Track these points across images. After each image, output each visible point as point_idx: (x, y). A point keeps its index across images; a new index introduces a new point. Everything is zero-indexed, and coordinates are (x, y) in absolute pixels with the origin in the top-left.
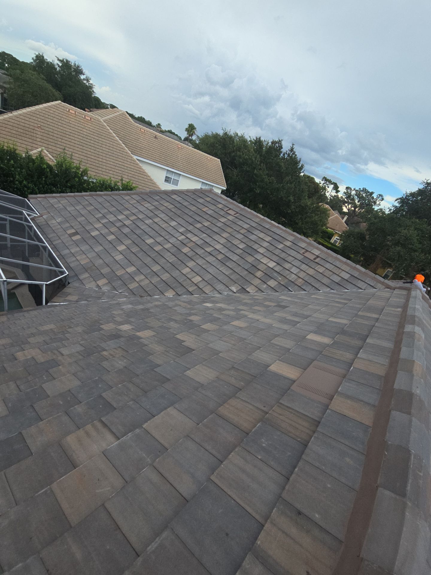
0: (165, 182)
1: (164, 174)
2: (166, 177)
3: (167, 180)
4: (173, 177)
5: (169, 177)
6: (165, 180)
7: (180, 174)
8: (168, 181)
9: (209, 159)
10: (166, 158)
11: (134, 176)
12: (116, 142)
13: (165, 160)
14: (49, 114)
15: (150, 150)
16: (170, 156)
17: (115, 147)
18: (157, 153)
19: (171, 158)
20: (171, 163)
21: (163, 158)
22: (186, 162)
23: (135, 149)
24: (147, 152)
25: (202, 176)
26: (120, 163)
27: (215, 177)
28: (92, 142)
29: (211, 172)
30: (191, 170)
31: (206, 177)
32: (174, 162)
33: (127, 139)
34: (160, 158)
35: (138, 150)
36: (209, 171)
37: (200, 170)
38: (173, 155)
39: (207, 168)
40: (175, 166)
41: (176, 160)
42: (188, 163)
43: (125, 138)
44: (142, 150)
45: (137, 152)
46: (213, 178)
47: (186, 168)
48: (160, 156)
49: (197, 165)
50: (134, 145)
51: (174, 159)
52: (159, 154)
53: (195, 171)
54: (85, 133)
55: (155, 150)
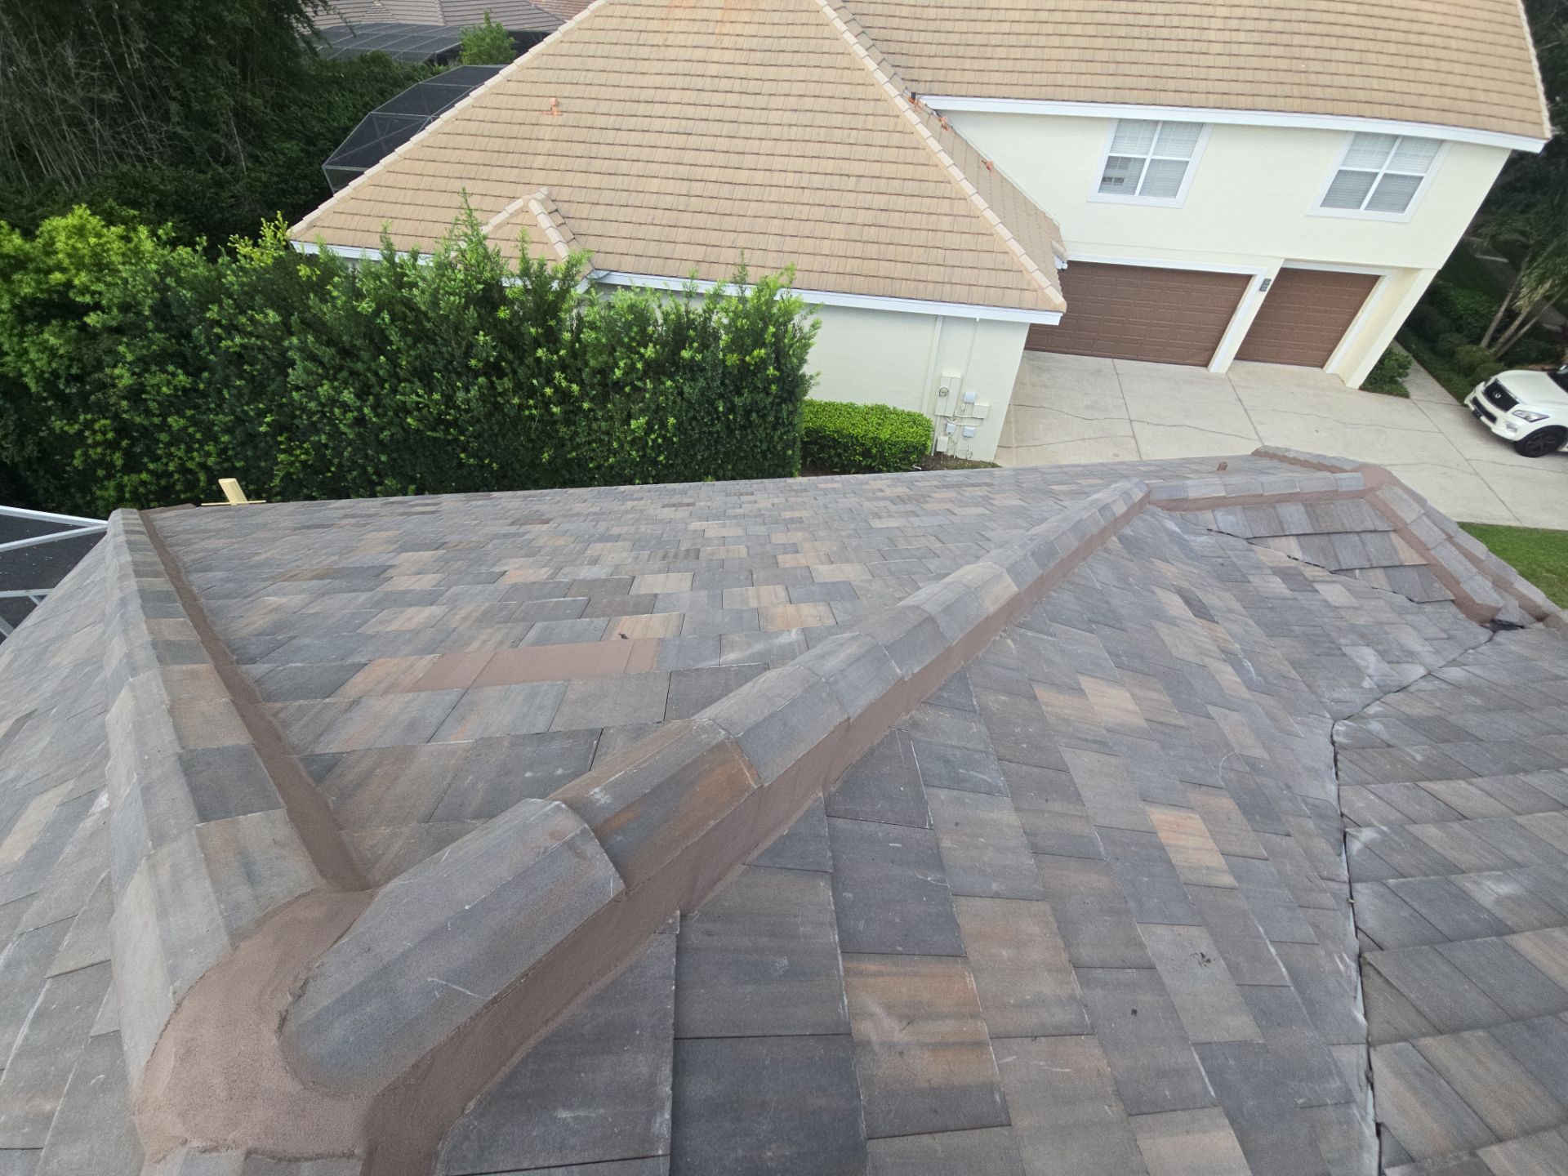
0: (1100, 190)
1: (1099, 151)
2: (1112, 162)
3: (1117, 175)
4: (1146, 150)
5: (1126, 161)
6: (1104, 180)
7: (1200, 125)
8: (1120, 180)
10: (1120, 56)
11: (883, 218)
12: (841, 61)
13: (1112, 68)
14: (601, 36)
15: (1034, 41)
16: (1152, 32)
17: (828, 90)
18: (1070, 41)
19: (1158, 45)
20: (1151, 70)
21: (1104, 55)
22: (1256, 37)
23: (951, 63)
24: (1018, 53)
25: (1361, 95)
26: (830, 166)
27: (1469, 82)
28: (732, 99)
29: (1441, 53)
30: (1283, 77)
31: (1390, 98)
32: (1173, 59)
33: (922, 25)
34: (1083, 67)
35: (967, 64)
36: (1423, 51)
37: (1355, 56)
38: (1175, 21)
39: (1413, 38)
40: (1172, 84)
41: (1189, 46)
42: (1269, 38)
43: (917, 24)
44: (989, 52)
45: (958, 76)
46: (1448, 91)
47: (1249, 75)
48: (1088, 55)
49: (1337, 30)
50: (955, 38)
51: (1173, 46)
52: (1084, 42)
53: (1313, 78)
54: (713, 69)
55: (1064, 29)
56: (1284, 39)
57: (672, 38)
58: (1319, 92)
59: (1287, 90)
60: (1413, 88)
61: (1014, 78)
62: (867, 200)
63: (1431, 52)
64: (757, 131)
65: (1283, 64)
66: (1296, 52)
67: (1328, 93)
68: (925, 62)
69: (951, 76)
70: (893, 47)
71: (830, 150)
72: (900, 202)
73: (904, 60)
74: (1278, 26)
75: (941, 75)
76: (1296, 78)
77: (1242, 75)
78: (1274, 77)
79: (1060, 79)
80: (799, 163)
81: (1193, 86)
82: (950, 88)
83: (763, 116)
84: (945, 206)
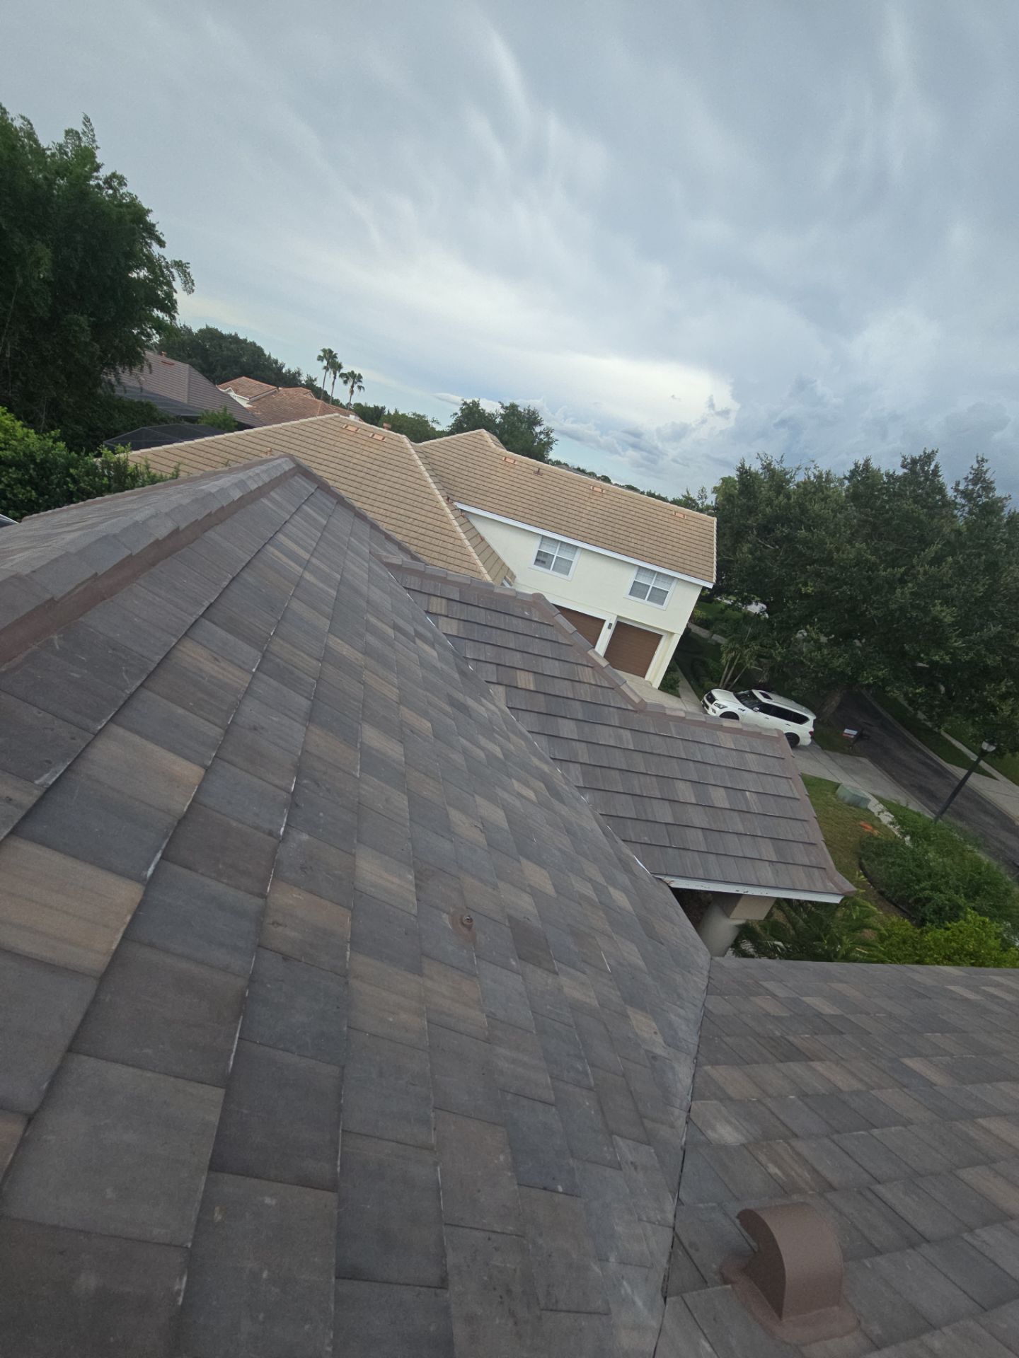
0: (535, 564)
1: (533, 547)
2: (539, 553)
3: (542, 559)
4: (555, 552)
5: (546, 555)
6: (537, 560)
7: (577, 547)
8: (544, 562)
9: (682, 516)
10: (544, 511)
11: (422, 537)
12: (417, 475)
13: (540, 515)
14: (303, 433)
15: (508, 496)
16: (559, 507)
17: (407, 483)
18: (524, 501)
19: (560, 512)
20: (556, 520)
21: (538, 510)
22: (601, 521)
23: (471, 493)
24: (501, 498)
25: (639, 552)
26: (402, 512)
27: (684, 556)
28: (362, 474)
29: (675, 544)
30: (609, 537)
31: (650, 555)
32: (566, 519)
33: (461, 476)
34: (528, 511)
35: (478, 496)
36: (667, 542)
37: (639, 537)
38: (569, 506)
39: (664, 536)
40: (564, 528)
41: (573, 517)
42: (606, 522)
43: (458, 475)
44: (488, 494)
45: (472, 499)
46: (675, 558)
47: (596, 533)
48: (531, 507)
49: (634, 527)
50: (474, 485)
51: (567, 514)
52: (531, 503)
53: (620, 541)
54: (355, 461)
55: (522, 495)
56: (612, 524)
57: (337, 444)
58: (622, 546)
59: (610, 542)
60: (661, 554)
61: (497, 507)
62: (416, 529)
63: (671, 543)
64: (370, 489)
65: (610, 533)
66: (616, 530)
67: (626, 547)
68: (459, 489)
69: (469, 498)
70: (445, 480)
71: (403, 506)
72: (431, 534)
73: (449, 486)
74: (610, 519)
75: (465, 496)
76: (614, 539)
77: (593, 532)
78: (605, 536)
79: (517, 512)
80: (387, 507)
81: (572, 531)
82: (467, 502)
83: (375, 485)
84: (452, 540)
